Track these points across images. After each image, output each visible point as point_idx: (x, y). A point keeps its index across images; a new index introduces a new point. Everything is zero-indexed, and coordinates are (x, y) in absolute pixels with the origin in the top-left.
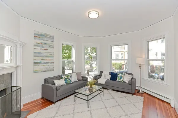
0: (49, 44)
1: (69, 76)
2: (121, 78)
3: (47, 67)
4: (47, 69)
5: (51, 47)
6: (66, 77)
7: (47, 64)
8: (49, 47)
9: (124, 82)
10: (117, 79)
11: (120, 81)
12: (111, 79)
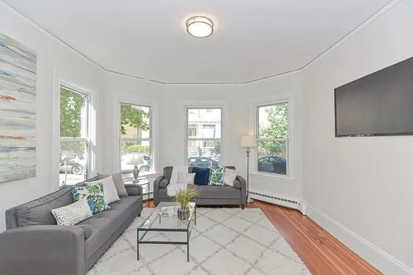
0: (18, 78)
1: (97, 188)
2: (219, 177)
3: (11, 163)
4: (13, 172)
5: (28, 89)
6: (90, 192)
7: (13, 154)
8: (20, 90)
9: (226, 185)
10: (208, 182)
11: (217, 183)
12: (195, 183)
